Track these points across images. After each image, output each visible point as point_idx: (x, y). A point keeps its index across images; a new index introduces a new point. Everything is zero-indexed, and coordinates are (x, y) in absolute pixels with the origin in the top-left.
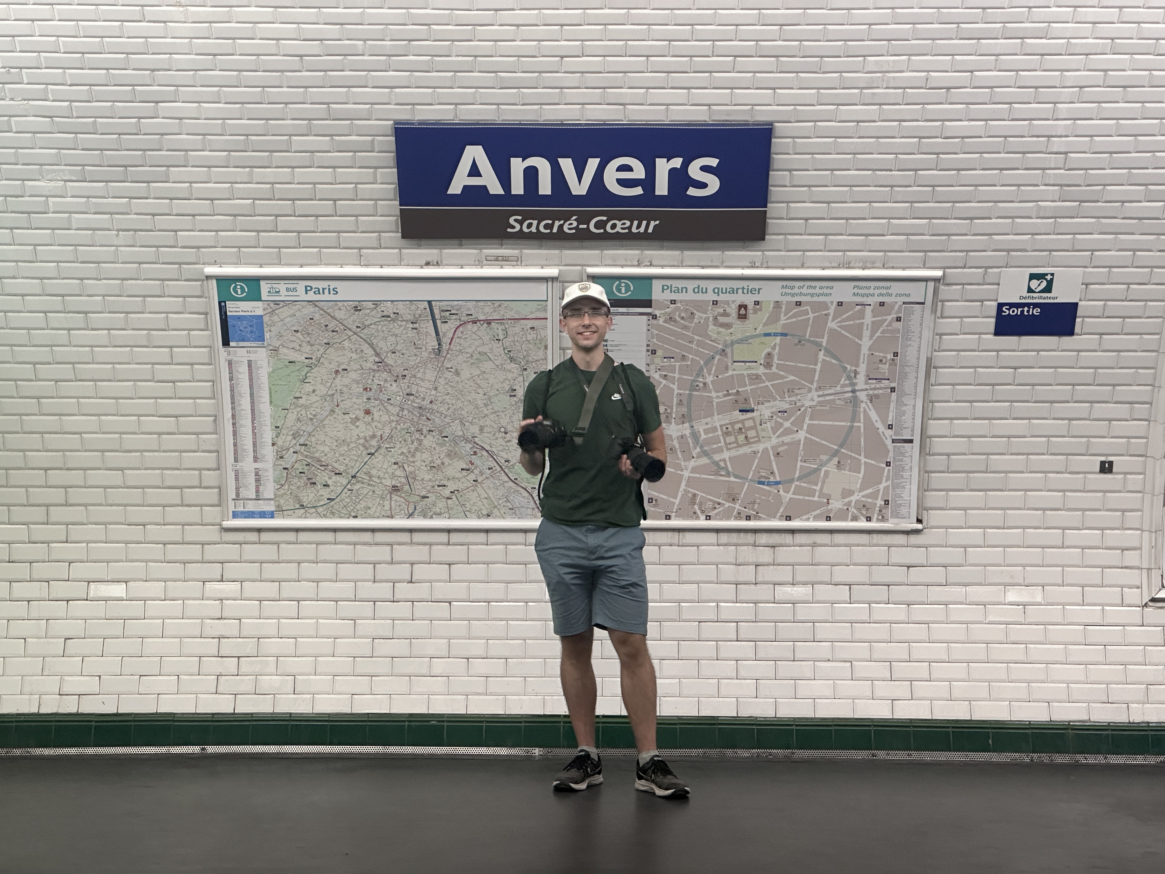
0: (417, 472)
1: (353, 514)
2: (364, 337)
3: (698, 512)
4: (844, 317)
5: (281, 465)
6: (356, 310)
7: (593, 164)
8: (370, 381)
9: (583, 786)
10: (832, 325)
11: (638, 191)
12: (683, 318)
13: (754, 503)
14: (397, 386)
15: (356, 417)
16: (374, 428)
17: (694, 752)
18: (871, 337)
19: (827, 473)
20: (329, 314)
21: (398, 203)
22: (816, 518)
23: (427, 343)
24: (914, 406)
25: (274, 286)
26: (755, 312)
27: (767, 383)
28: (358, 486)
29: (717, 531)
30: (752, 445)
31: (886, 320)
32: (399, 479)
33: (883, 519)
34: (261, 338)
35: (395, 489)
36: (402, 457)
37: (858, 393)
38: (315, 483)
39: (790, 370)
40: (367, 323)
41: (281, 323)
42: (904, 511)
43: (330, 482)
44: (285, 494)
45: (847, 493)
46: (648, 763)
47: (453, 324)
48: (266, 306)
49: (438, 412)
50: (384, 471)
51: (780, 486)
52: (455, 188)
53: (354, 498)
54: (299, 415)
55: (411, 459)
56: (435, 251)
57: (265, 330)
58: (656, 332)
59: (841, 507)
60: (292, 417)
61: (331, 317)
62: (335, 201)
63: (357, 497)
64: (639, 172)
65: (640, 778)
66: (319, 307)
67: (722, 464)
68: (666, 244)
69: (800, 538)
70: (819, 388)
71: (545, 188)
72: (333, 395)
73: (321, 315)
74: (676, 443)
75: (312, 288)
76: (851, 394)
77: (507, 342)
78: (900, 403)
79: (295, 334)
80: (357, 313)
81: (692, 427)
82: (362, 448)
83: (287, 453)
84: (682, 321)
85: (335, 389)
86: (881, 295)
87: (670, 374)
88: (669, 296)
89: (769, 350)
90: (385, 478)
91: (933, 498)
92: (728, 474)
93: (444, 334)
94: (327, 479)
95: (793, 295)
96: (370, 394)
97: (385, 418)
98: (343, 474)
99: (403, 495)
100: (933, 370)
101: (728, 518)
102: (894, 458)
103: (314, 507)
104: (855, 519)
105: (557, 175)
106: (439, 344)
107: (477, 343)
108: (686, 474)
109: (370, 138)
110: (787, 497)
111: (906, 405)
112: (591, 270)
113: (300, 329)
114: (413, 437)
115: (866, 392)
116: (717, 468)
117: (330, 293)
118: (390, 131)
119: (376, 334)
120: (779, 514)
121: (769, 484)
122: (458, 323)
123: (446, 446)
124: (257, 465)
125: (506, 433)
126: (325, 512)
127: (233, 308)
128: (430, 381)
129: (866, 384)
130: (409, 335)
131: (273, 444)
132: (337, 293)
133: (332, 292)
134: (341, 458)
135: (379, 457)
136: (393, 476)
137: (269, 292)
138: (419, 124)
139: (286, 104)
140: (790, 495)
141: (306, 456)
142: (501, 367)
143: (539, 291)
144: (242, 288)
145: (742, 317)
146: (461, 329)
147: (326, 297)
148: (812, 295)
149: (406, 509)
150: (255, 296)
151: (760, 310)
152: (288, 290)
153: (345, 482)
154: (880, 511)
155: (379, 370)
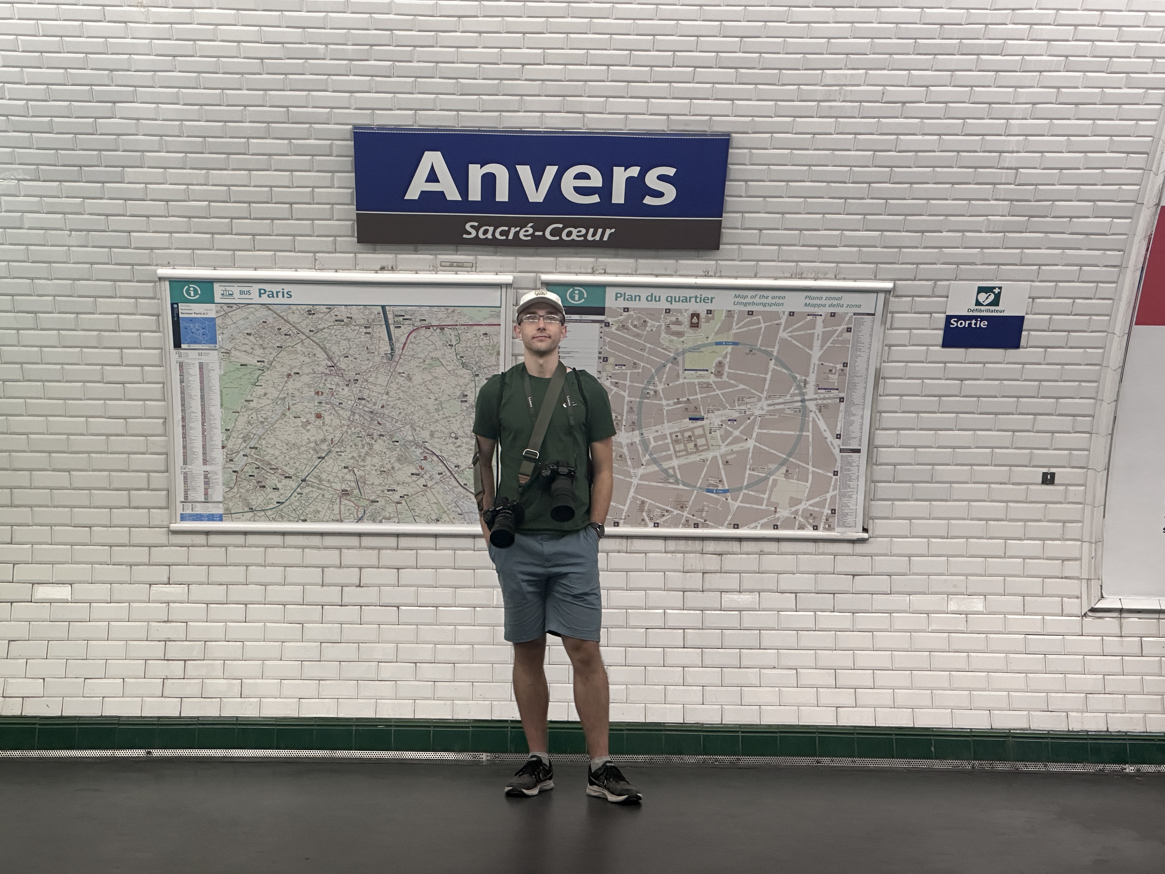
0: (367, 476)
1: (303, 518)
2: (317, 341)
3: (647, 519)
4: (795, 326)
5: (231, 468)
6: (310, 314)
7: (551, 171)
8: (321, 385)
9: (535, 792)
10: (783, 334)
11: (595, 199)
12: (635, 326)
13: (702, 511)
14: (349, 390)
15: (307, 421)
16: (325, 432)
17: (641, 758)
18: (822, 347)
19: (775, 481)
20: (282, 318)
21: (355, 207)
22: (764, 526)
23: (379, 348)
24: (862, 417)
25: (228, 288)
26: (707, 321)
27: (718, 392)
28: (307, 490)
29: (665, 538)
30: (701, 453)
31: (836, 330)
32: (349, 483)
33: (830, 528)
34: (213, 340)
35: (345, 493)
36: (353, 461)
37: (807, 403)
38: (264, 487)
39: (740, 379)
40: (320, 327)
41: (234, 325)
42: (850, 520)
43: (279, 486)
44: (234, 497)
45: (794, 502)
46: (600, 769)
47: (406, 329)
48: (219, 308)
49: (389, 417)
50: (334, 474)
51: (729, 494)
52: (413, 194)
53: (303, 502)
54: (250, 418)
55: (362, 464)
56: (391, 256)
57: (218, 332)
58: (608, 339)
59: (788, 515)
60: (242, 420)
61: (285, 320)
62: (291, 204)
63: (307, 501)
64: (596, 180)
65: (592, 783)
66: (272, 311)
67: (671, 471)
68: (620, 252)
69: (748, 546)
70: (769, 397)
71: (502, 194)
72: (284, 398)
73: (274, 318)
74: (625, 450)
75: (265, 292)
76: (800, 404)
77: (460, 348)
78: (848, 412)
79: (247, 337)
80: (310, 317)
81: (642, 434)
82: (312, 452)
83: (237, 456)
84: (634, 329)
85: (286, 392)
86: (831, 305)
87: (621, 382)
88: (622, 303)
89: (720, 359)
90: (335, 482)
91: (879, 507)
92: (677, 482)
93: (397, 340)
94: (276, 482)
95: (745, 305)
96: (322, 398)
97: (336, 422)
98: (293, 478)
99: (353, 499)
100: (881, 381)
101: (676, 526)
102: (841, 468)
103: (263, 510)
104: (802, 527)
105: (515, 181)
106: (392, 349)
107: (429, 349)
108: (635, 481)
109: (329, 142)
110: (735, 505)
111: (854, 415)
112: (545, 277)
113: (253, 332)
114: (364, 442)
115: (815, 402)
116: (667, 476)
117: (283, 297)
118: (349, 135)
119: (329, 338)
120: (727, 522)
121: (717, 492)
122: (411, 328)
123: (396, 450)
124: (207, 468)
125: (456, 438)
126: (274, 516)
127: (186, 310)
128: (382, 386)
129: (816, 393)
130: (362, 340)
131: (223, 447)
132: (291, 296)
133: (286, 295)
134: (291, 462)
135: (329, 461)
136: (343, 480)
137: (223, 294)
138: (378, 129)
139: (245, 106)
140: (738, 503)
141: (257, 459)
142: (453, 373)
143: (493, 297)
144: (195, 291)
145: (695, 326)
146: (414, 334)
147: (280, 300)
148: (764, 305)
149: (355, 514)
150: (208, 298)
151: (713, 318)
152: (242, 293)
153: (294, 487)
154: (827, 520)
155: (331, 374)
